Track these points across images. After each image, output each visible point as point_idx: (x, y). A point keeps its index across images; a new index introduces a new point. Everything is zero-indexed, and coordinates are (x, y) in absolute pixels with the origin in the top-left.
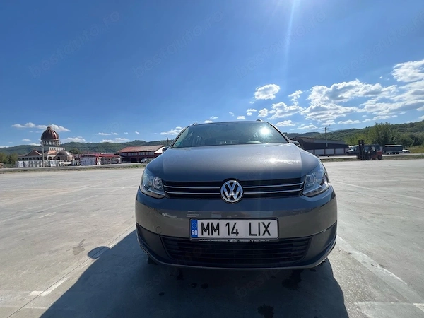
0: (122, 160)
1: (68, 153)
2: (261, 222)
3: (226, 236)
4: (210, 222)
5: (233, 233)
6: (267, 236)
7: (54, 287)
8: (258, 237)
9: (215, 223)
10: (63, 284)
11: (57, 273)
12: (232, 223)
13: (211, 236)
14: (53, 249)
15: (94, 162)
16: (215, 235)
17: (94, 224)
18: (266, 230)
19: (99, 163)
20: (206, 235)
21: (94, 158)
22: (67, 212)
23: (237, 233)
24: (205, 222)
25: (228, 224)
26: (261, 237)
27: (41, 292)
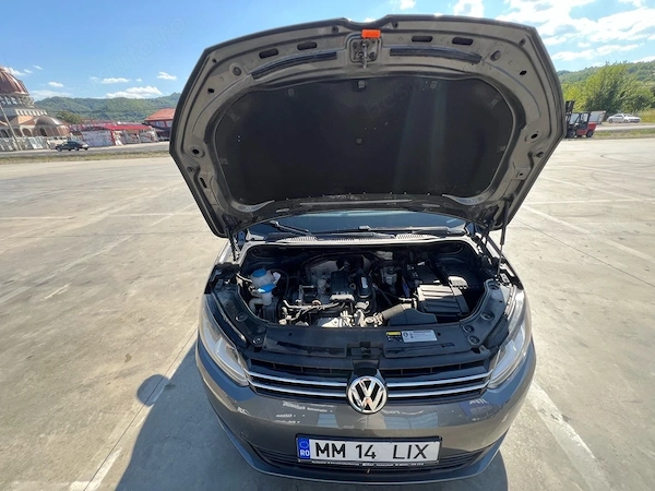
0: (159, 134)
1: (56, 122)
2: (413, 444)
3: (356, 458)
4: (330, 443)
5: (366, 455)
6: (420, 458)
7: (104, 472)
8: (406, 460)
9: (339, 444)
10: (115, 466)
11: (101, 441)
12: (365, 445)
13: (331, 458)
14: (85, 382)
15: (109, 141)
16: (339, 457)
17: (138, 316)
18: (421, 452)
19: (118, 142)
20: (323, 456)
21: (107, 133)
22: (89, 283)
23: (373, 456)
24: (322, 444)
25: (360, 447)
26: (411, 459)
27: (86, 483)
